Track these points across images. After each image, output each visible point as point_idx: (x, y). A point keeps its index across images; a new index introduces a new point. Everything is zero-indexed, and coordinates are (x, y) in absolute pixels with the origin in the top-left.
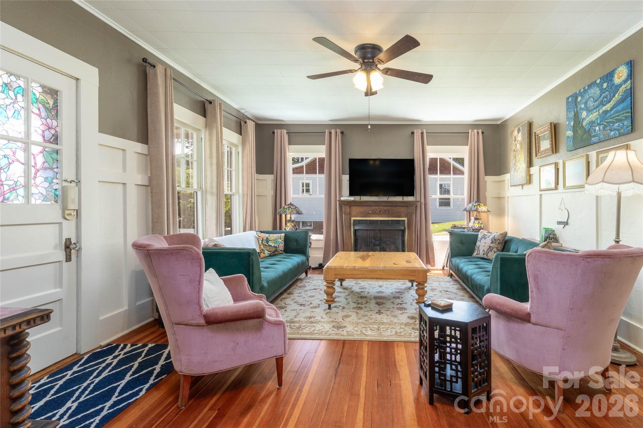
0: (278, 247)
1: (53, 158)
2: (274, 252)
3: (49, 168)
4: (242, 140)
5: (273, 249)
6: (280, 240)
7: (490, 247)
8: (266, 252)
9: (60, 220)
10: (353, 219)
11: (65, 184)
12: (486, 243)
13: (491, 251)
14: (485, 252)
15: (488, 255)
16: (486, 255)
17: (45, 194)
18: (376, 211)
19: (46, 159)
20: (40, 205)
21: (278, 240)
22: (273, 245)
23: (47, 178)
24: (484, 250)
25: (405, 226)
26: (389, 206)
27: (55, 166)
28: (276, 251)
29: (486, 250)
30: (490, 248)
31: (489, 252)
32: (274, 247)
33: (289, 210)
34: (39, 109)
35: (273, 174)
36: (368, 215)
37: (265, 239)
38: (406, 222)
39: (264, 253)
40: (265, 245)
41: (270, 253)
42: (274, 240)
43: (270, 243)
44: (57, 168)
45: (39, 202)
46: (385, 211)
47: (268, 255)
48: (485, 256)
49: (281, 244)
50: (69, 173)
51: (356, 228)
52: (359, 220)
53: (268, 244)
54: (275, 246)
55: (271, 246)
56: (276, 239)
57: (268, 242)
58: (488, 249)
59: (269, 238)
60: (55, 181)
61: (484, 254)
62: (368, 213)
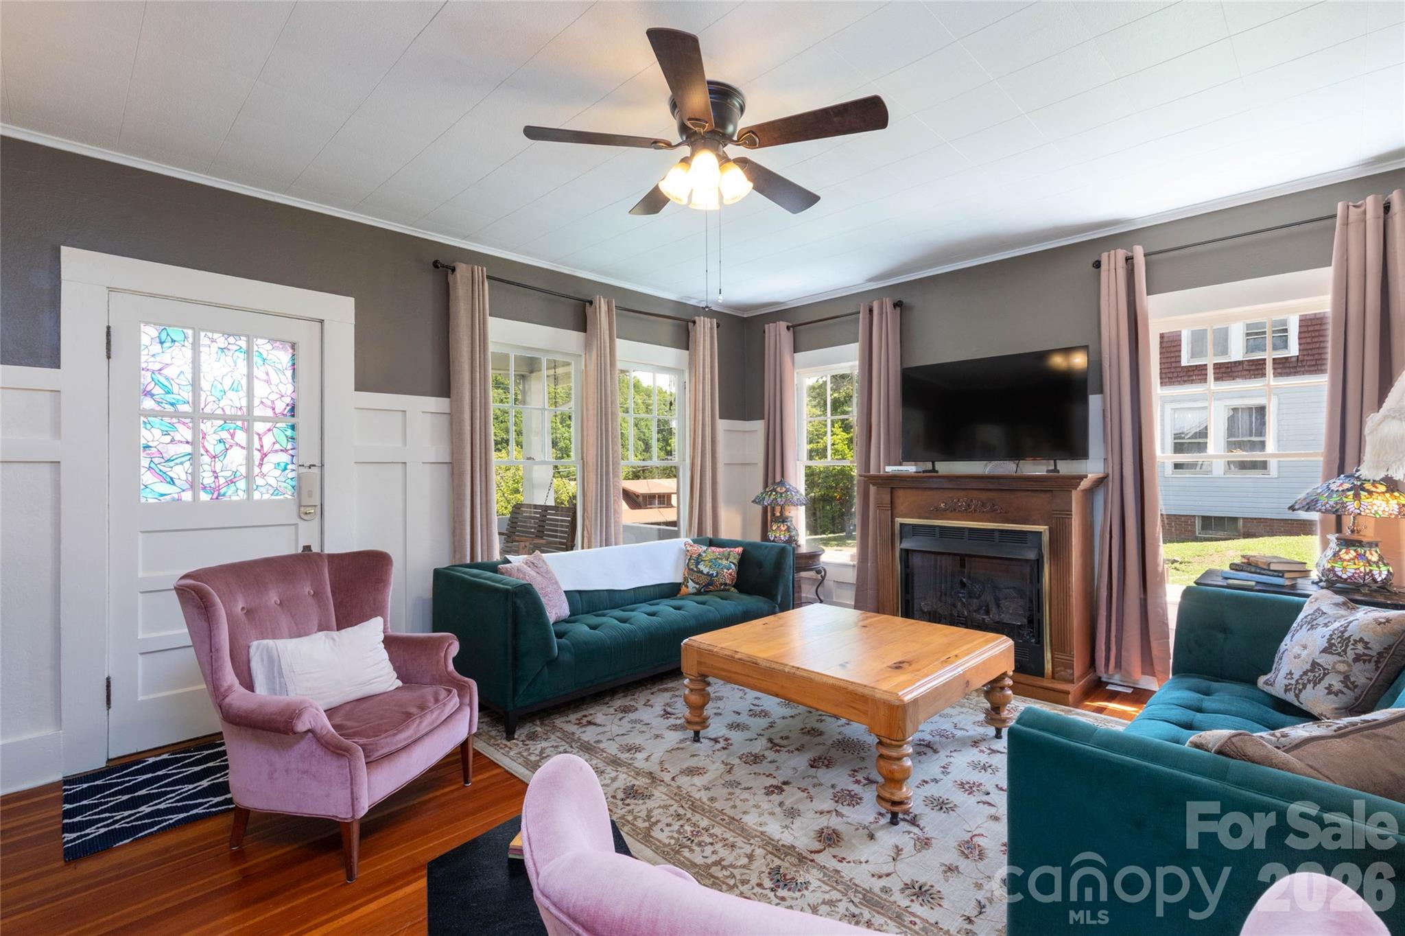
0: (717, 576)
1: (286, 436)
2: (707, 585)
3: (282, 450)
4: (690, 359)
5: (703, 580)
6: (724, 562)
7: (1315, 665)
8: (691, 584)
9: (296, 520)
10: (899, 520)
11: (302, 470)
12: (1305, 647)
13: (1315, 685)
14: (1293, 682)
15: (1303, 696)
16: (1292, 693)
17: (275, 485)
18: (956, 503)
19: (277, 437)
20: (269, 501)
21: (720, 561)
22: (706, 570)
23: (278, 464)
24: (1291, 673)
25: (1040, 549)
26: (994, 490)
27: (289, 447)
28: (711, 583)
29: (1296, 676)
30: (1312, 670)
31: (1304, 686)
32: (708, 574)
33: (770, 495)
34: (267, 374)
35: (763, 418)
36: (937, 513)
37: (695, 556)
38: (1046, 538)
39: (687, 586)
40: (692, 569)
41: (697, 586)
42: (710, 561)
43: (701, 567)
44: (294, 449)
45: (266, 497)
46: (983, 505)
47: (695, 590)
48: (1290, 697)
49: (725, 571)
50: (309, 454)
51: (906, 545)
52: (914, 526)
53: (696, 567)
54: (711, 572)
55: (701, 572)
56: (715, 559)
57: (697, 564)
58: (1305, 673)
59: (704, 555)
60: (290, 467)
61: (1287, 689)
62: (937, 509)
